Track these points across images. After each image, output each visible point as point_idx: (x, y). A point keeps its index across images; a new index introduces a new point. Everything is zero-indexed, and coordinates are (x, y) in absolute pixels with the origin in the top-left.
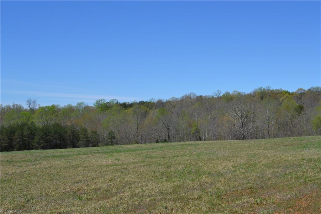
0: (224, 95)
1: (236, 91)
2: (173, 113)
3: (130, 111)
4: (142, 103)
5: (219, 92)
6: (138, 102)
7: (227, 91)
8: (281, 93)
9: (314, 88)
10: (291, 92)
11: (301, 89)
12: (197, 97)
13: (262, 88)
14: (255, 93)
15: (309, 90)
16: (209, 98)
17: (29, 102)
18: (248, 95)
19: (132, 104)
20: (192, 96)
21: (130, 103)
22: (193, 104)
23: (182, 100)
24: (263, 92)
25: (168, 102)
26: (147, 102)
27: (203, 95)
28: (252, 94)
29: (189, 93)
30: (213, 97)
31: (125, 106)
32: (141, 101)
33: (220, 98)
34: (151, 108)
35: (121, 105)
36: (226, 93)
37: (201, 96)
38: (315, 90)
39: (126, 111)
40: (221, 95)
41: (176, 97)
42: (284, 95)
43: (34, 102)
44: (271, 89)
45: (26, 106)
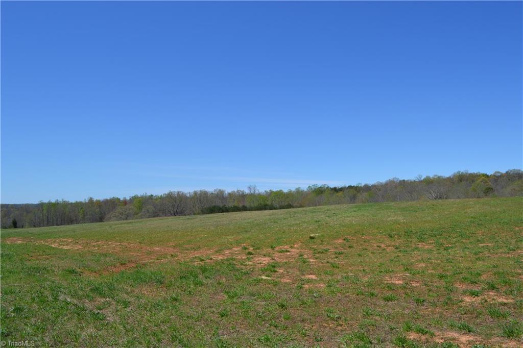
0: (425, 179)
1: (436, 175)
2: (378, 195)
3: (340, 193)
4: (350, 187)
5: (420, 176)
6: (347, 186)
7: (428, 175)
8: (479, 176)
9: (511, 171)
10: (489, 174)
11: (498, 172)
12: (400, 181)
13: (460, 172)
14: (454, 176)
15: (507, 172)
16: (411, 182)
17: (250, 188)
18: (448, 178)
19: (341, 188)
20: (395, 180)
21: (340, 187)
22: (396, 187)
23: (387, 184)
24: (462, 175)
25: (374, 186)
26: (354, 186)
27: (406, 179)
28: (452, 177)
29: (393, 177)
30: (415, 181)
31: (335, 190)
32: (349, 185)
33: (421, 182)
34: (359, 192)
35: (332, 189)
36: (427, 177)
37: (404, 180)
38: (511, 173)
39: (338, 194)
40: (422, 179)
41: (381, 182)
42: (481, 177)
43: (254, 188)
44: (469, 172)
45: (247, 191)
